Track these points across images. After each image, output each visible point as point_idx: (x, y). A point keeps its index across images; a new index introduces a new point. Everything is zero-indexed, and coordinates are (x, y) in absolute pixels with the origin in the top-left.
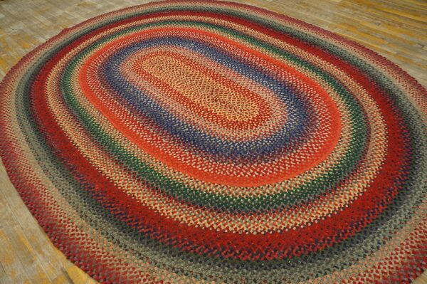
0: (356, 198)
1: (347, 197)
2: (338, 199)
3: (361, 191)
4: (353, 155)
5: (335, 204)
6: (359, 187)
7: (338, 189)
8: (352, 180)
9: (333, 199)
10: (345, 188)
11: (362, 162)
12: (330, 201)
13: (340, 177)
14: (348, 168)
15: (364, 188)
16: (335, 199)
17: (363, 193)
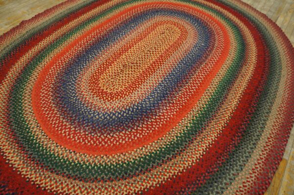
0: (4, 157)
1: (7, 151)
2: (7, 144)
3: (10, 162)
4: (51, 161)
5: (4, 141)
6: (15, 161)
7: (17, 145)
8: (23, 156)
9: (9, 141)
10: (16, 150)
11: (42, 167)
12: (6, 139)
13: (29, 147)
14: (37, 154)
15: (13, 165)
16: (8, 142)
17: (8, 164)
